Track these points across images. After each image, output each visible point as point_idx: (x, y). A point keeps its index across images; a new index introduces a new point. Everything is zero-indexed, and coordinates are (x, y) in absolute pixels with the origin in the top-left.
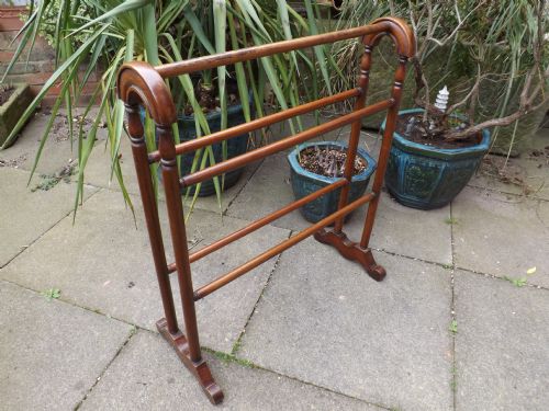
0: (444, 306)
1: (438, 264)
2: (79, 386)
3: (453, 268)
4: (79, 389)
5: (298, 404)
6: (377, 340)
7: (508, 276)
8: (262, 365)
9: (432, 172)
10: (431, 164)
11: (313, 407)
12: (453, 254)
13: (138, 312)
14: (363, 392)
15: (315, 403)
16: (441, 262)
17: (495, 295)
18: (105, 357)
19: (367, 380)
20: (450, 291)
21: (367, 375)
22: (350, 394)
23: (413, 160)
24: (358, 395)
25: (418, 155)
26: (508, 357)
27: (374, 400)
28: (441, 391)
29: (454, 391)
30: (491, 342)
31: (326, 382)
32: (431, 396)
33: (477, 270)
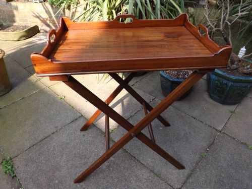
0: (205, 145)
1: (214, 128)
2: (57, 127)
3: (220, 132)
5: (121, 159)
7: (248, 143)
9: (225, 86)
10: (225, 81)
11: (126, 161)
12: (225, 126)
14: (148, 164)
16: (216, 128)
17: (235, 149)
18: (68, 121)
19: (153, 160)
20: (212, 141)
22: (143, 163)
23: (216, 78)
24: (145, 164)
26: (223, 175)
28: (182, 176)
29: (188, 178)
30: (219, 167)
31: (136, 155)
32: (176, 176)
33: (232, 136)
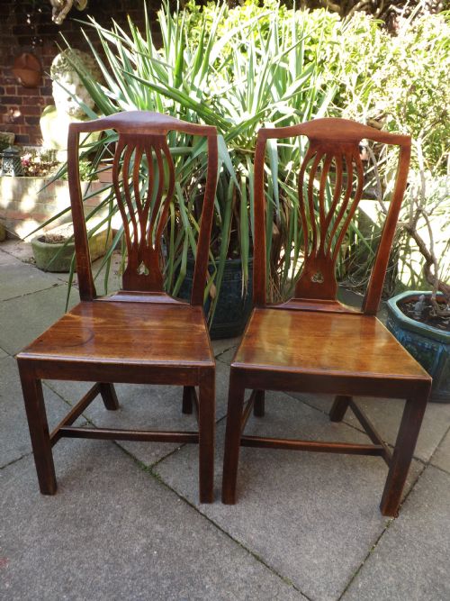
4: (20, 450)
5: (182, 527)
6: (295, 502)
8: (170, 484)
9: (429, 355)
10: (427, 345)
11: (194, 535)
12: (437, 450)
13: (97, 411)
14: (251, 541)
15: (198, 532)
19: (262, 533)
21: (265, 528)
22: (237, 538)
23: (409, 338)
24: (244, 542)
25: (414, 333)
26: (443, 571)
27: (257, 552)
29: (353, 579)
30: (430, 549)
31: (220, 519)
32: (322, 573)
